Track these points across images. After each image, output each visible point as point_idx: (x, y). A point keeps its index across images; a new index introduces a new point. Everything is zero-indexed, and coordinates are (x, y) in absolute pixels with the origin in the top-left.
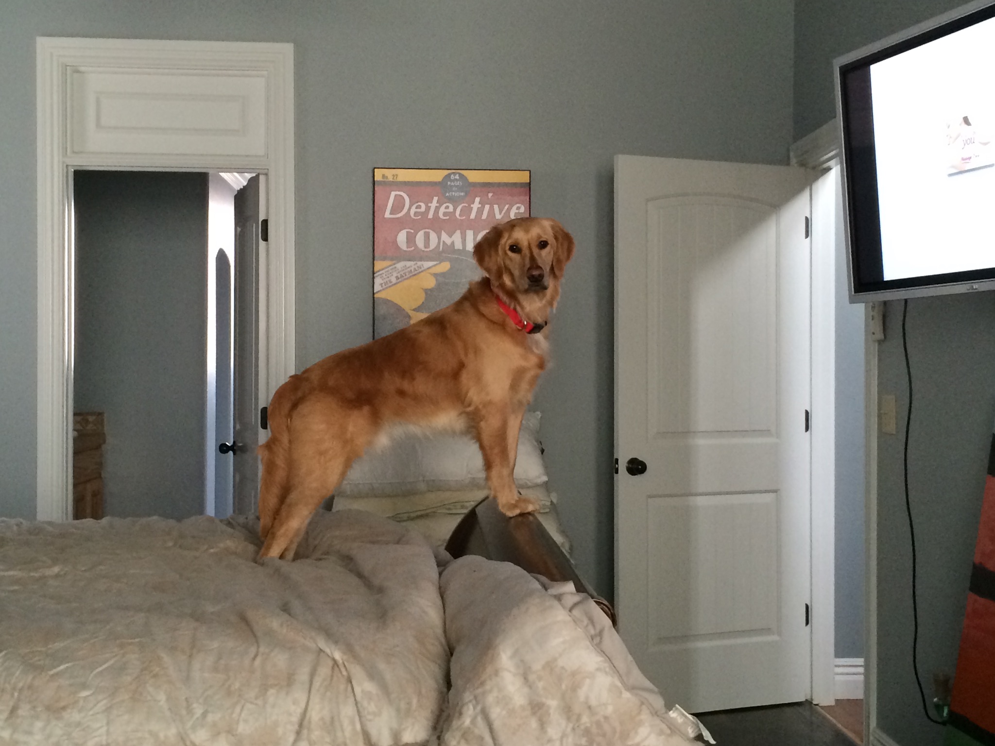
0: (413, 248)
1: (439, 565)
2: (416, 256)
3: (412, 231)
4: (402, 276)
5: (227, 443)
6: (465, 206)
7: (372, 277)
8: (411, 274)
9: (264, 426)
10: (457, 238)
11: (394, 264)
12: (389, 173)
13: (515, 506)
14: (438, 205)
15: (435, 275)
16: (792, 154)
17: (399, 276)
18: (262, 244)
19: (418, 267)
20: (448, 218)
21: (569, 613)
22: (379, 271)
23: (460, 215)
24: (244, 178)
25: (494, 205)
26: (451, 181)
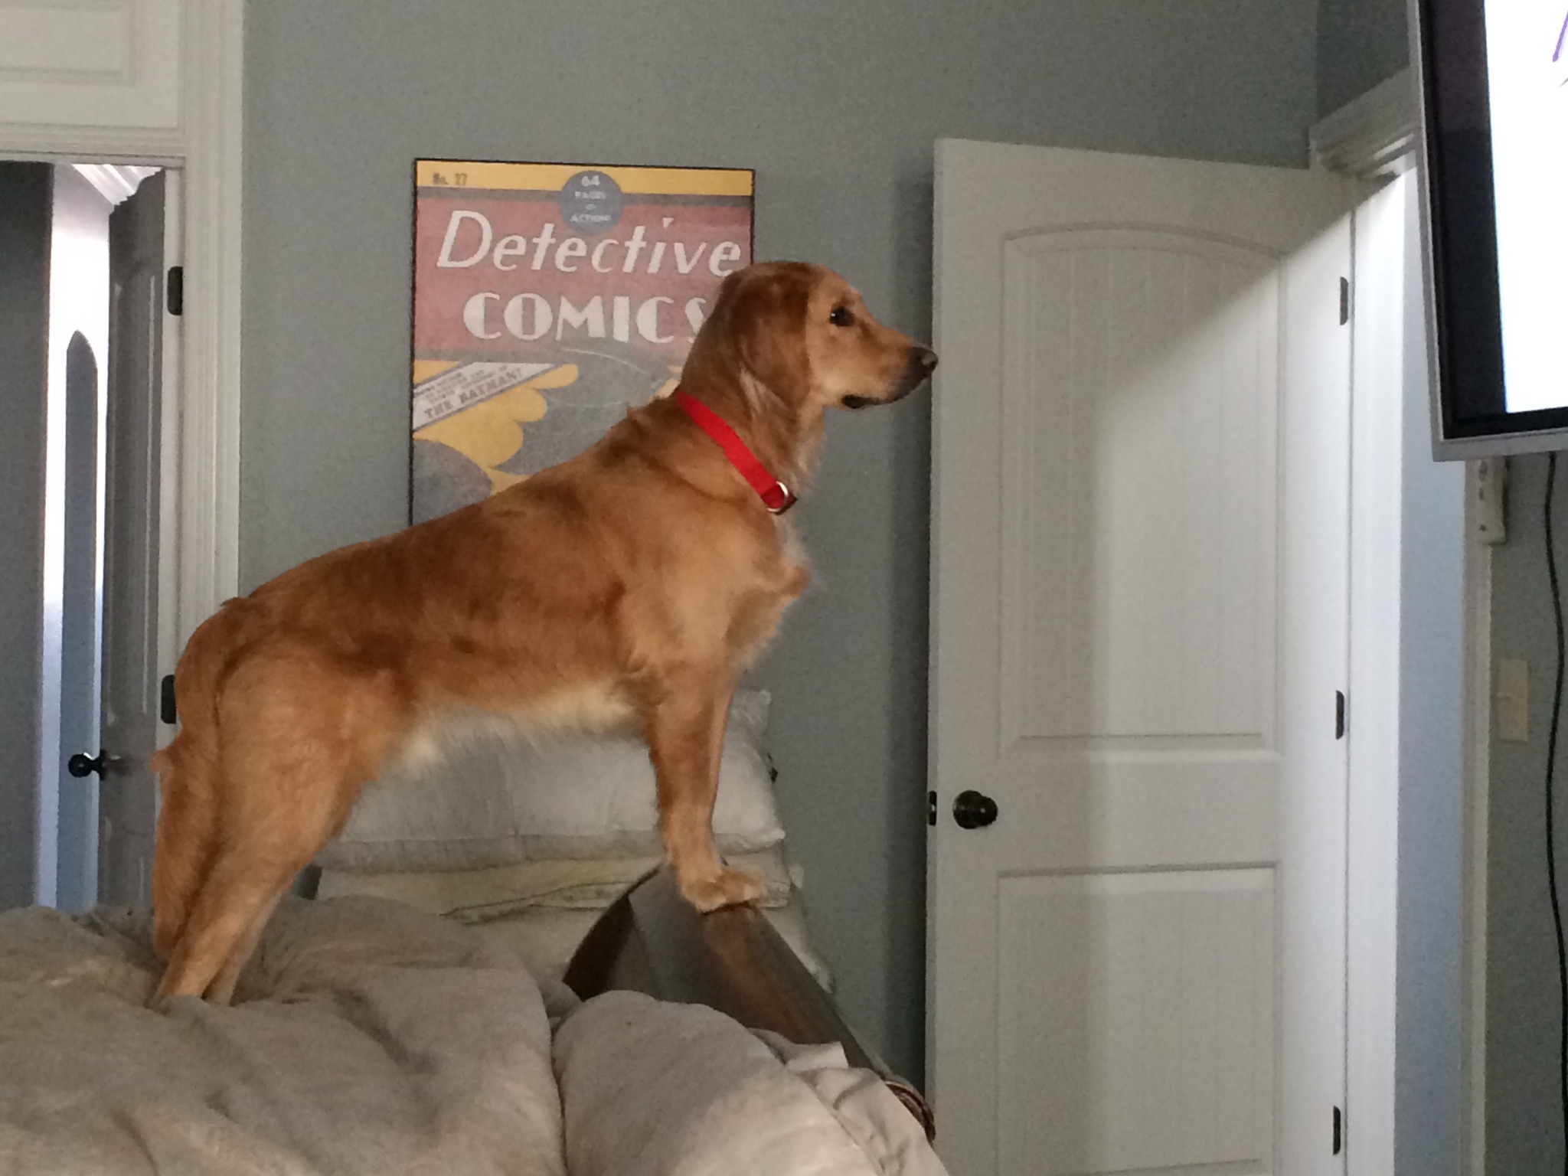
0: (498, 334)
1: (550, 1014)
2: (507, 351)
3: (497, 297)
4: (473, 394)
5: (86, 755)
6: (612, 244)
7: (409, 394)
8: (494, 391)
9: (169, 717)
10: (594, 311)
11: (458, 367)
12: (448, 170)
13: (717, 888)
14: (553, 241)
15: (547, 393)
16: (1313, 144)
17: (468, 394)
18: (169, 319)
19: (508, 374)
20: (573, 269)
21: (834, 1111)
22: (424, 382)
23: (602, 264)
24: (128, 177)
25: (676, 244)
26: (583, 189)
